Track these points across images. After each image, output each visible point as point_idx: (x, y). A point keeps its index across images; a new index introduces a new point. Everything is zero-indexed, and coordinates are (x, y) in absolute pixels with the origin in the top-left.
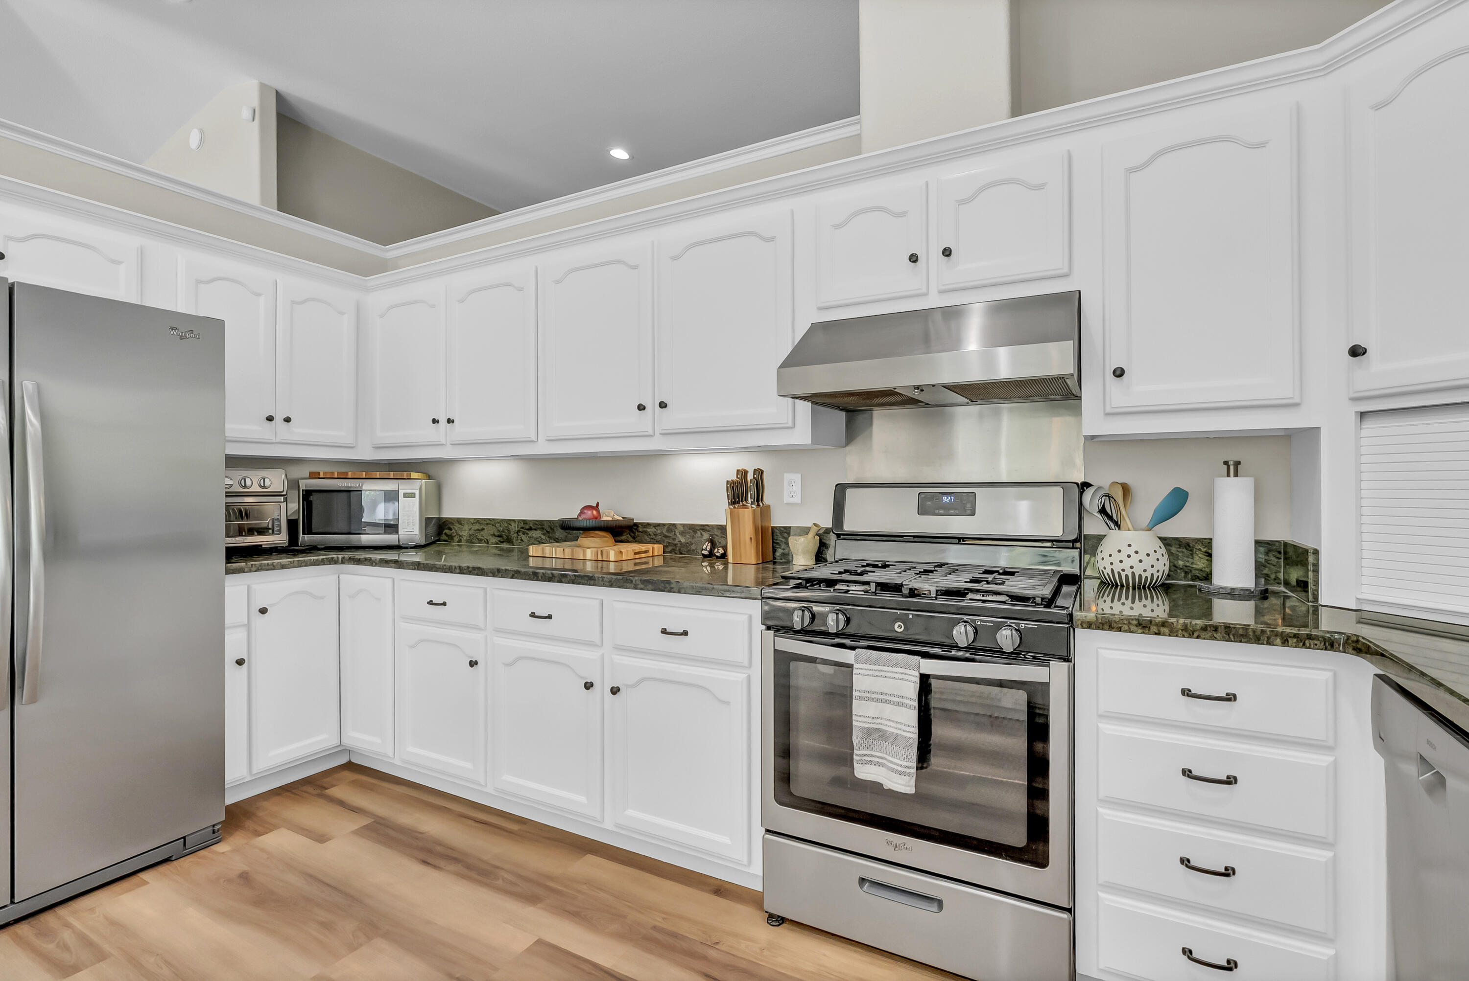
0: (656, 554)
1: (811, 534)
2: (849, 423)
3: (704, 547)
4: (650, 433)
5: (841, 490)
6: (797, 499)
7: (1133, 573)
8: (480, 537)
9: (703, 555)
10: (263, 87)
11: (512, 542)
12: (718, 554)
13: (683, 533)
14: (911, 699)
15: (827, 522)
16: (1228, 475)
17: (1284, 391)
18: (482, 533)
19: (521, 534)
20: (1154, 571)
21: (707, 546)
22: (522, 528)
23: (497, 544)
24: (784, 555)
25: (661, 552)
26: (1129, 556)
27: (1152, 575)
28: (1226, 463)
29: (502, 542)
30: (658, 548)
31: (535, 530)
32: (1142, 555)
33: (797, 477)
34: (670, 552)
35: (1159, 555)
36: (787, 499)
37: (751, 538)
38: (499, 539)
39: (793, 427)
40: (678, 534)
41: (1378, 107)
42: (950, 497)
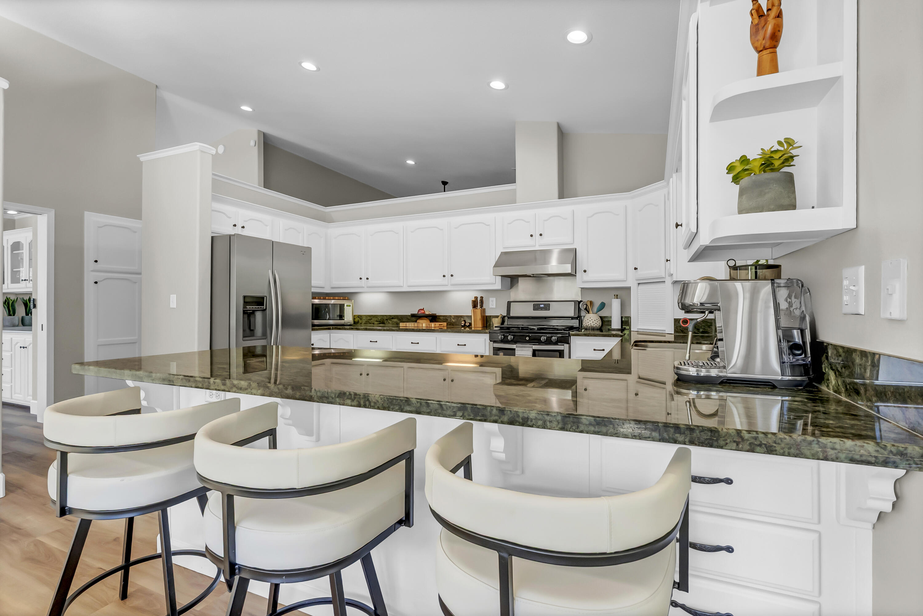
0: (445, 326)
1: (499, 317)
2: (512, 282)
3: (462, 323)
4: (447, 284)
5: (509, 303)
6: (494, 307)
7: (591, 326)
8: (370, 322)
9: (462, 326)
10: (259, 131)
11: (385, 324)
12: (467, 325)
13: (453, 319)
14: (530, 355)
15: (505, 314)
16: (615, 299)
17: (622, 277)
18: (371, 320)
19: (388, 320)
20: (596, 325)
21: (463, 322)
22: (389, 318)
23: (378, 324)
24: (490, 325)
25: (446, 325)
26: (590, 321)
27: (596, 326)
28: (615, 295)
29: (381, 324)
30: (445, 324)
31: (395, 319)
32: (593, 321)
33: (494, 299)
34: (449, 325)
35: (598, 320)
36: (491, 306)
37: (480, 319)
38: (379, 322)
39: (495, 284)
40: (452, 319)
41: (640, 211)
42: (543, 305)
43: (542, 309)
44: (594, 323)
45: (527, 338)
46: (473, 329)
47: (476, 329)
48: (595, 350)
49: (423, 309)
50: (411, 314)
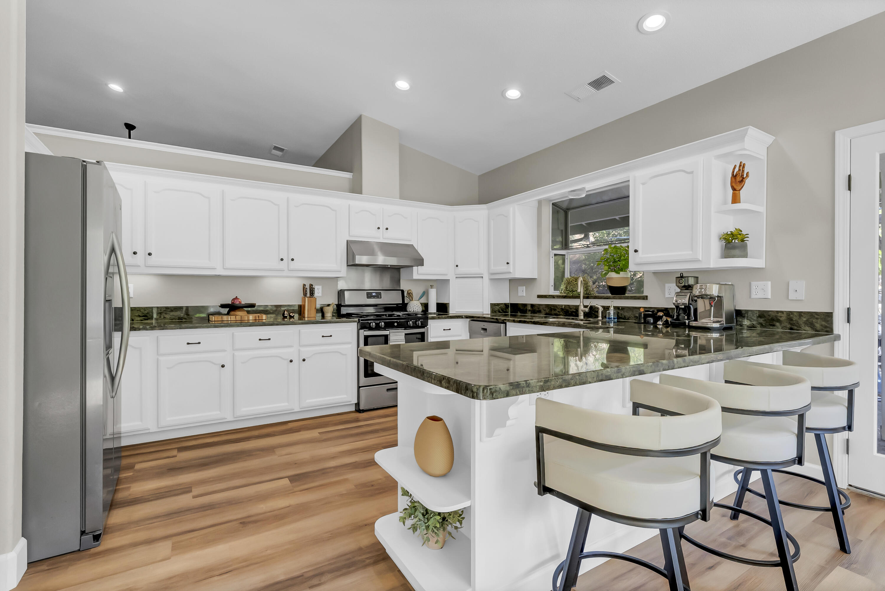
1: (331, 306)
5: (342, 292)
6: (320, 295)
13: (271, 309)
16: (432, 289)
17: (446, 272)
21: (286, 313)
28: (431, 286)
33: (320, 287)
35: (419, 307)
36: (317, 295)
39: (341, 271)
42: (375, 294)
43: (374, 297)
44: (417, 309)
45: (396, 323)
46: (306, 319)
47: (310, 319)
48: (444, 330)
49: (237, 297)
50: (221, 304)
